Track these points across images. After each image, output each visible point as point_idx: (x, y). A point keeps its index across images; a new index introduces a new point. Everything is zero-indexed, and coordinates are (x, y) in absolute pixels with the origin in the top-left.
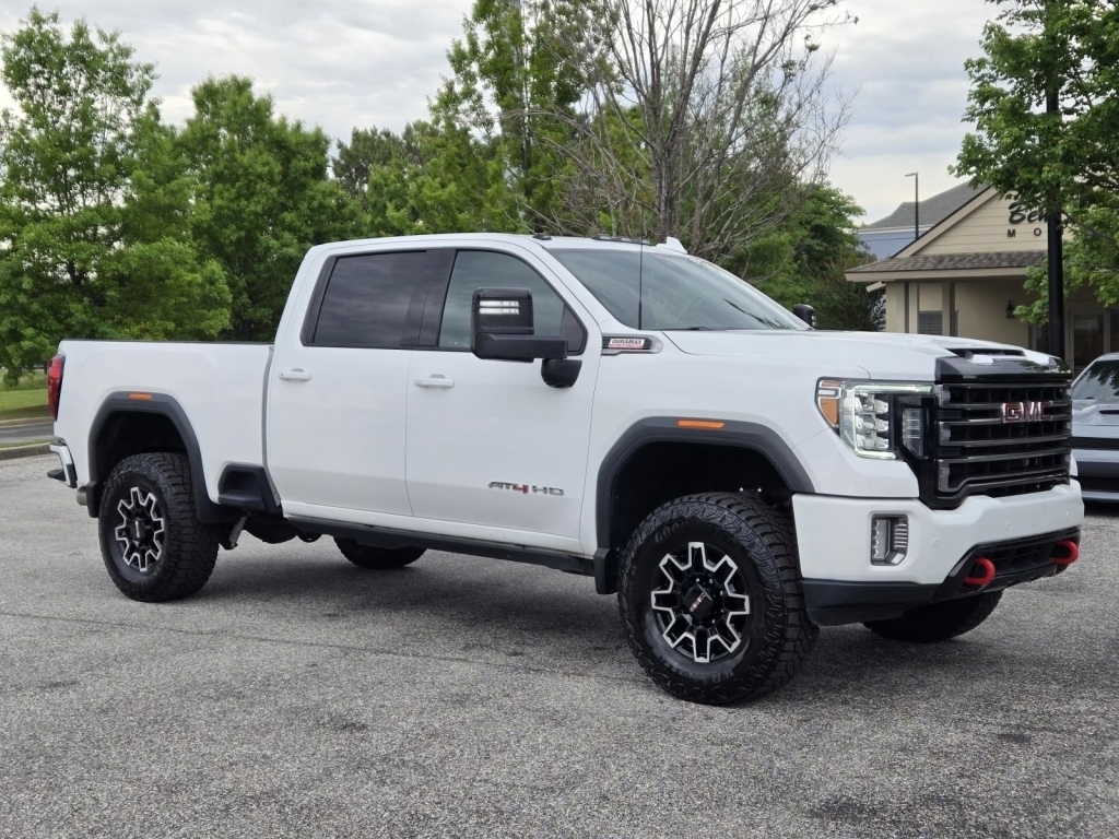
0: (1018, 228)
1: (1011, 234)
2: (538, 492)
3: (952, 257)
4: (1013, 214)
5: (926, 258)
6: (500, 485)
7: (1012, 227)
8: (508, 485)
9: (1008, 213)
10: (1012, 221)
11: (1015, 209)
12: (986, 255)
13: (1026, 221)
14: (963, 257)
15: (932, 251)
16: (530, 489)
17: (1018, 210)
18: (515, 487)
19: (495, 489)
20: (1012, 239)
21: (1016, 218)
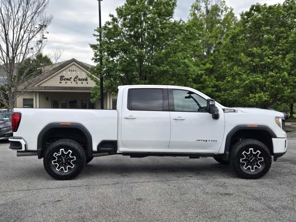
0: (62, 81)
1: (60, 83)
2: (210, 141)
3: (48, 87)
4: (61, 78)
5: (41, 87)
6: (199, 140)
7: (61, 81)
8: (201, 140)
9: (60, 78)
10: (61, 80)
11: (61, 77)
12: (55, 87)
13: (64, 80)
14: (50, 87)
15: (42, 85)
16: (208, 141)
17: (62, 77)
18: (204, 141)
19: (197, 141)
20: (61, 84)
21: (62, 79)
